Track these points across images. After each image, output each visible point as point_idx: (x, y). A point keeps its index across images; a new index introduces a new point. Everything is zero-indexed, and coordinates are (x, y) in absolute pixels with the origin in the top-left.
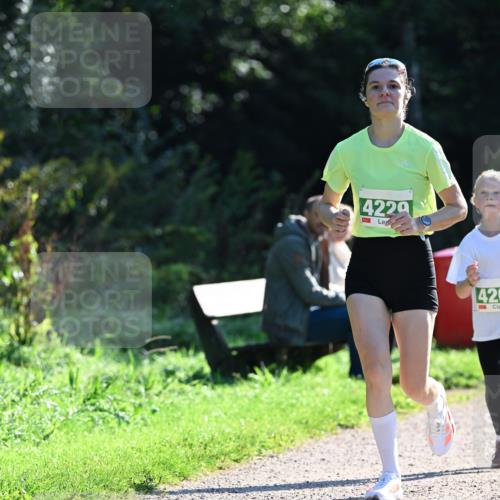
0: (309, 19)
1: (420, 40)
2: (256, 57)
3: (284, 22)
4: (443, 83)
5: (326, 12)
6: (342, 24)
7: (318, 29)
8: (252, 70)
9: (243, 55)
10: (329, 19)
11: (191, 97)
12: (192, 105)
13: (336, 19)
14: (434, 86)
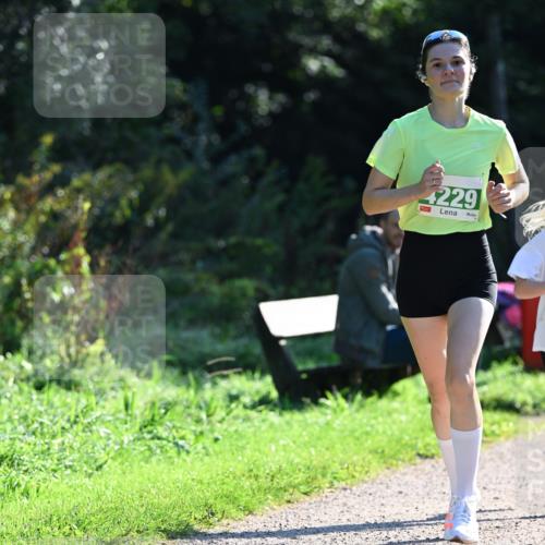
0: (385, 12)
1: (506, 35)
2: (328, 54)
3: (359, 15)
4: (530, 82)
5: (404, 5)
6: (422, 18)
7: (395, 22)
8: (323, 68)
9: (314, 52)
10: (407, 13)
11: (257, 97)
12: (258, 106)
13: (415, 12)
14: (522, 86)
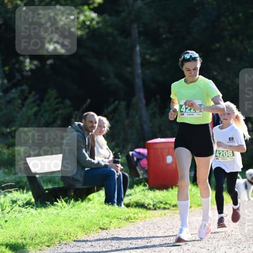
0: (84, 22)
1: (140, 33)
4: (152, 55)
5: (93, 19)
6: (100, 25)
7: (89, 27)
10: (94, 23)
11: (25, 62)
13: (98, 23)
14: (148, 57)
